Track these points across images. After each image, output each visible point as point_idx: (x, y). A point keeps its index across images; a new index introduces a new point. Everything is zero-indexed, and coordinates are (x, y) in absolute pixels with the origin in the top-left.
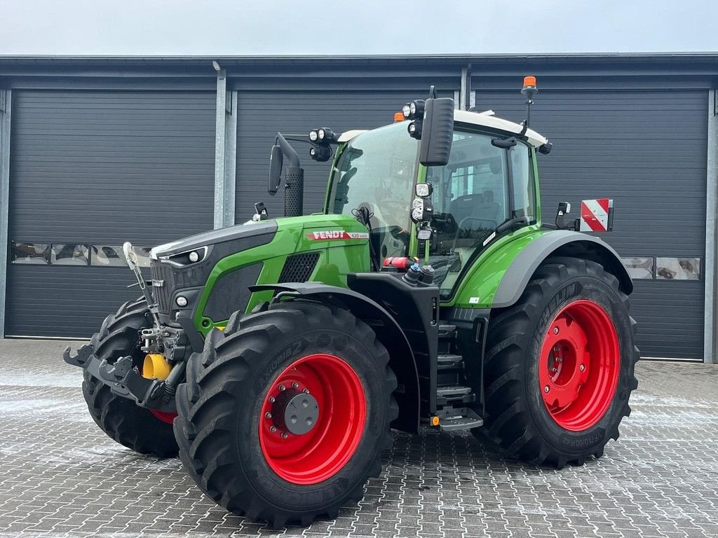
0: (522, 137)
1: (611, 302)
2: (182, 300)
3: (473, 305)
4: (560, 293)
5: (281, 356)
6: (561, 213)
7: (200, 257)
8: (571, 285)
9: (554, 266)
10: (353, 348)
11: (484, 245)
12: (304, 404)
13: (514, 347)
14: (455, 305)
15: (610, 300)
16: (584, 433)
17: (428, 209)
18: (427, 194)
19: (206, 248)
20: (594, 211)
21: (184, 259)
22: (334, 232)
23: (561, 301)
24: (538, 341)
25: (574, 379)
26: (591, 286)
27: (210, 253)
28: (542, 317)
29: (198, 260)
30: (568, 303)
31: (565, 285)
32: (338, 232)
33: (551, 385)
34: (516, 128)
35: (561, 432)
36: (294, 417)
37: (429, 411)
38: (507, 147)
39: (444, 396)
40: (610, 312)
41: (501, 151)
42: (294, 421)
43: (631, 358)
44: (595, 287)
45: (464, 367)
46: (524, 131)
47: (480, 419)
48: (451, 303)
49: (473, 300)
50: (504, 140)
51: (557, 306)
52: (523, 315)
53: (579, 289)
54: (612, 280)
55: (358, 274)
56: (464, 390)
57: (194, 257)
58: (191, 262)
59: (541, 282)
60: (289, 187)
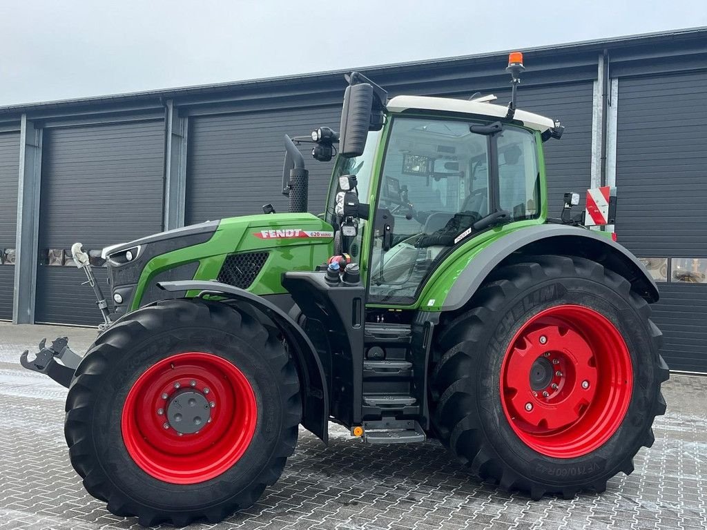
0: (509, 120)
1: (616, 309)
2: (118, 297)
3: (429, 308)
4: (530, 296)
5: (145, 353)
6: (567, 206)
7: (134, 257)
8: (549, 287)
9: (525, 265)
10: (237, 348)
11: (456, 242)
12: (192, 403)
13: (461, 356)
14: (418, 308)
15: (613, 306)
16: (573, 462)
17: (350, 204)
18: (349, 188)
19: (139, 247)
20: (597, 202)
21: (121, 258)
22: (287, 231)
23: (532, 305)
24: (496, 351)
25: (572, 398)
26: (581, 289)
27: (142, 252)
28: (501, 322)
29: (132, 259)
30: (545, 308)
31: (537, 287)
32: (292, 231)
33: (535, 402)
34: (501, 111)
35: (535, 457)
36: (178, 415)
37: (353, 421)
38: (492, 134)
39: (377, 405)
40: (615, 320)
41: (483, 139)
42: (178, 419)
43: (651, 376)
44: (588, 290)
45: (413, 375)
46: (511, 113)
47: (422, 434)
48: (415, 306)
49: (431, 303)
50: (486, 126)
51: (526, 312)
52: (476, 320)
53: (560, 293)
54: (619, 282)
55: (288, 273)
56: (408, 401)
57: (129, 256)
58: (128, 261)
59: (503, 283)
60: (291, 188)
